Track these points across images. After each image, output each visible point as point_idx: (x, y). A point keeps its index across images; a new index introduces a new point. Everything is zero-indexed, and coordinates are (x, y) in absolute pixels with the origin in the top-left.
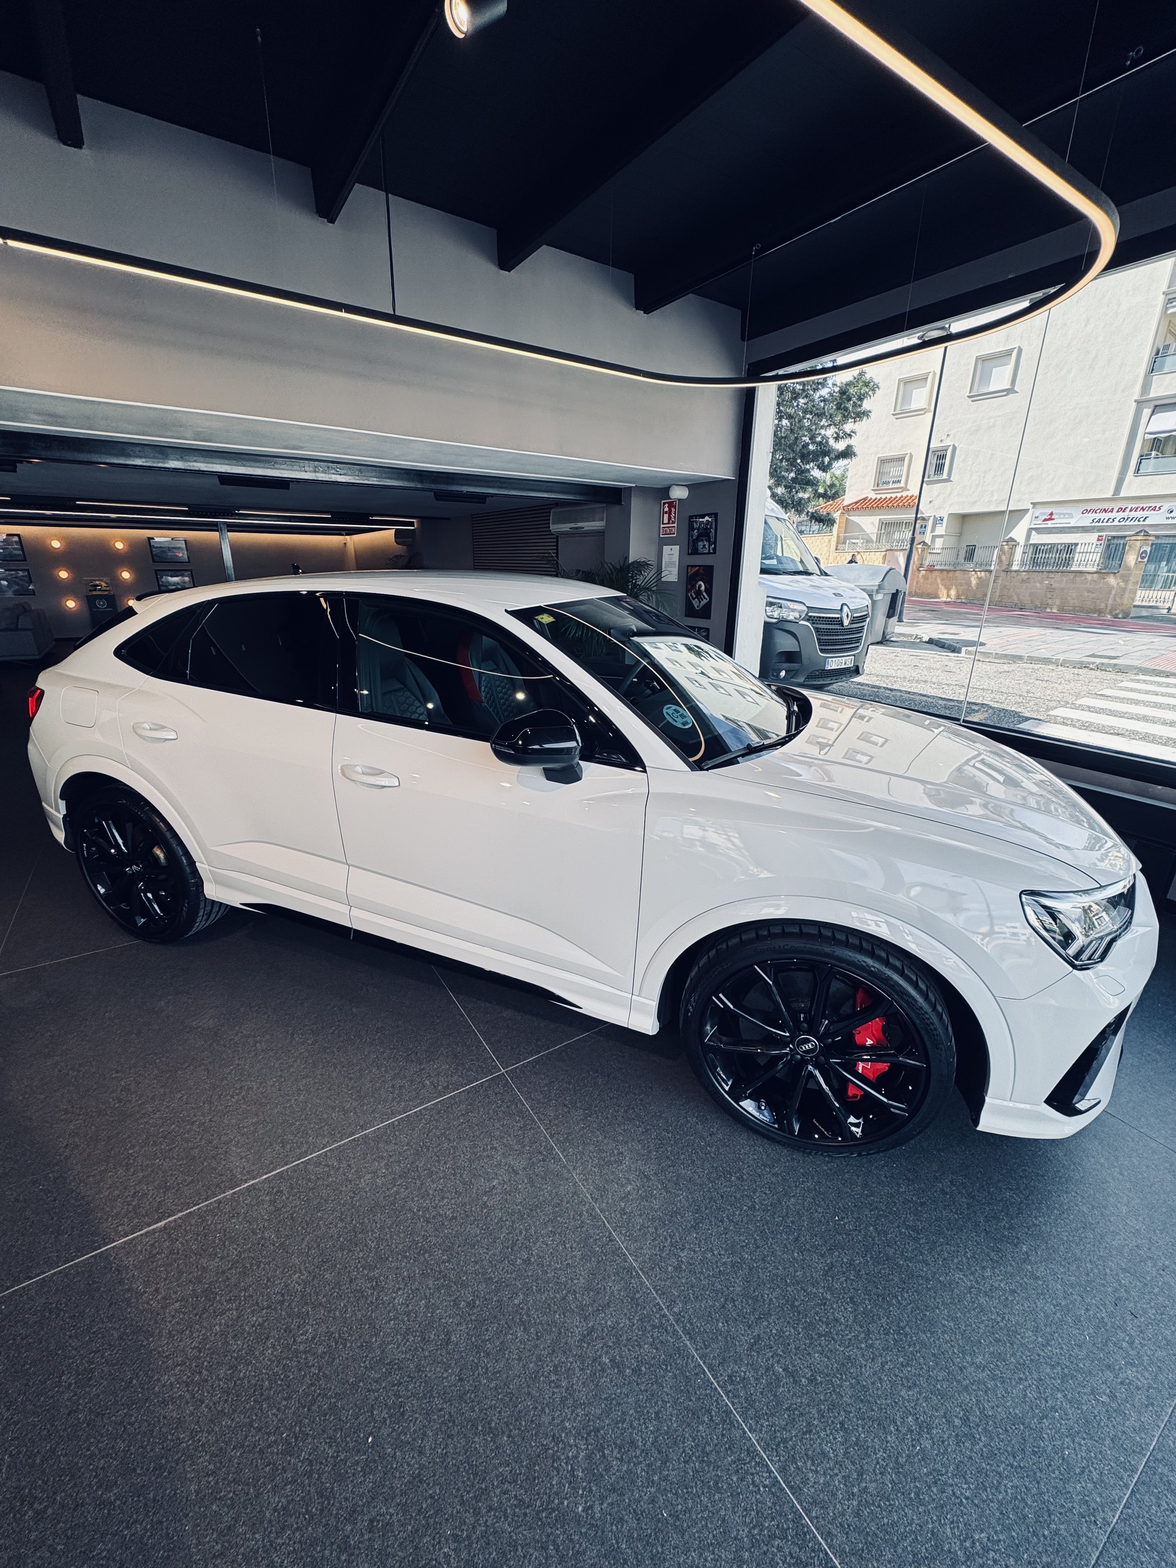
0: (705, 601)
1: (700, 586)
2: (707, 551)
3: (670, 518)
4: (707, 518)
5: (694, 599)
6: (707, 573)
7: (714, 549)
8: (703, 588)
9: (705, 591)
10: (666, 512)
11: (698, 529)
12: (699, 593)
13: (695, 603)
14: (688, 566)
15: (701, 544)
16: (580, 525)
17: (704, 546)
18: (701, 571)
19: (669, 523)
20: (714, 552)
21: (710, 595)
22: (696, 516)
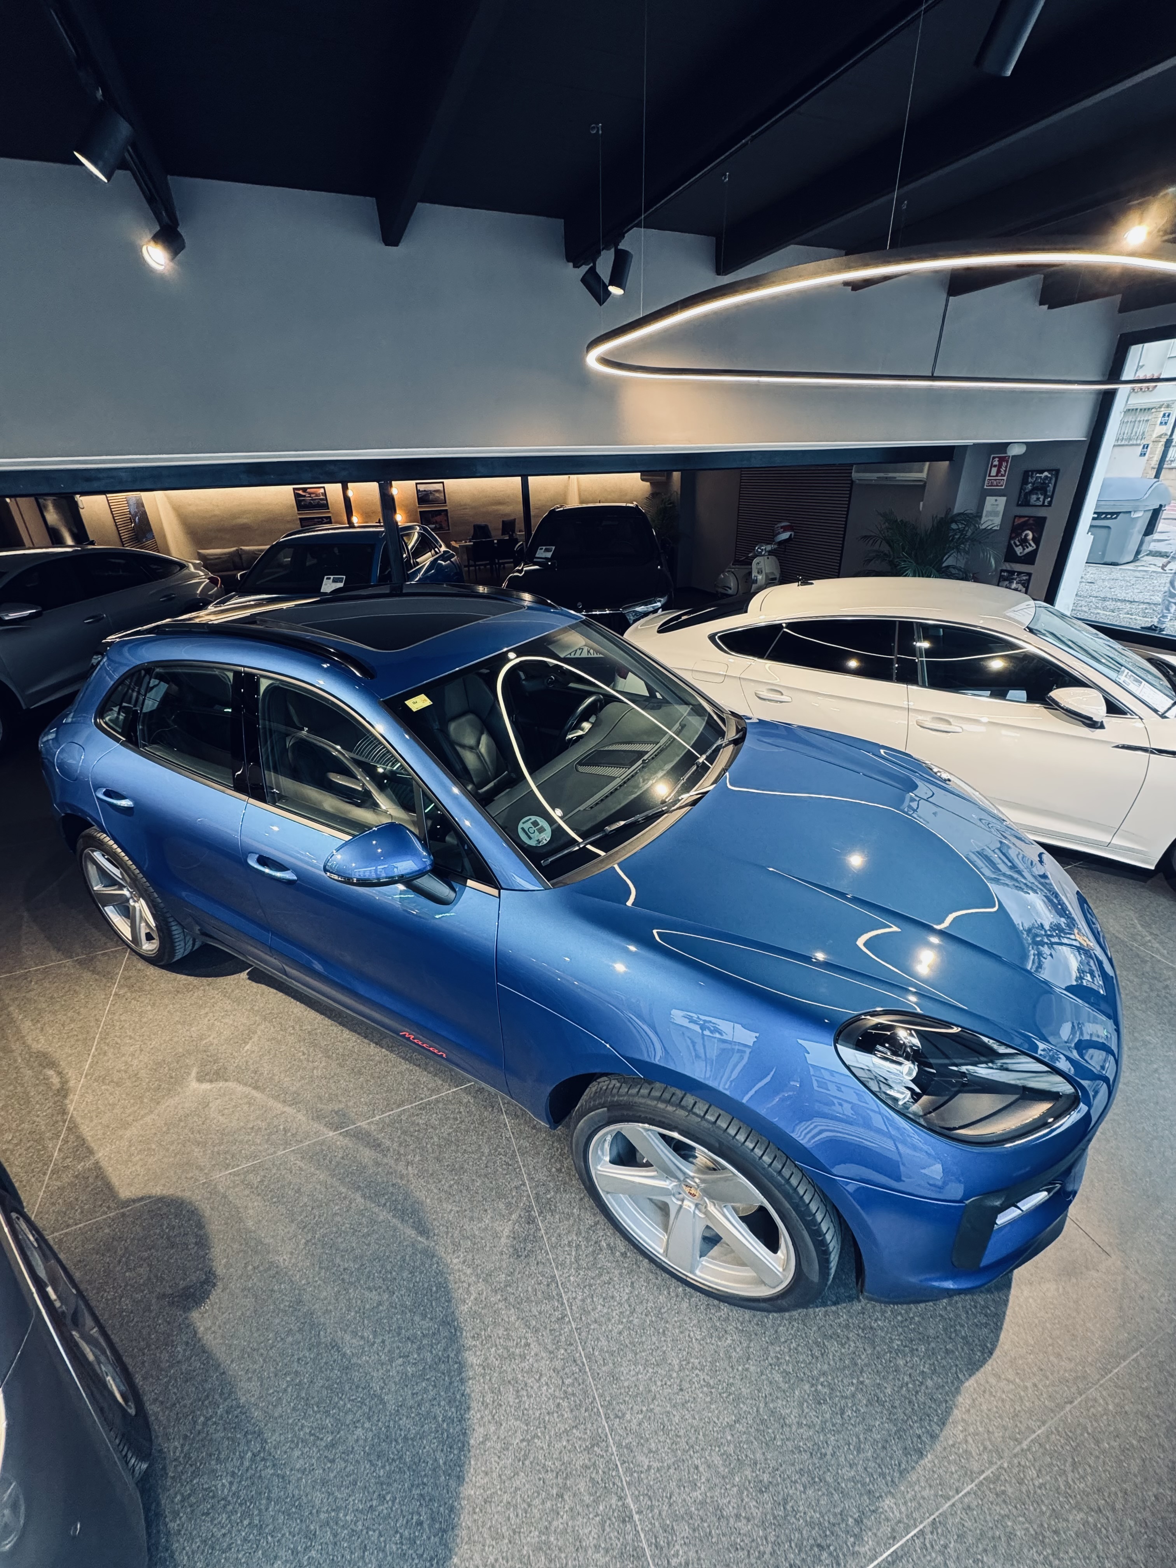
2: (1040, 503)
7: (1050, 502)
18: (1031, 521)
20: (1050, 505)
21: (1037, 544)
22: (1032, 471)
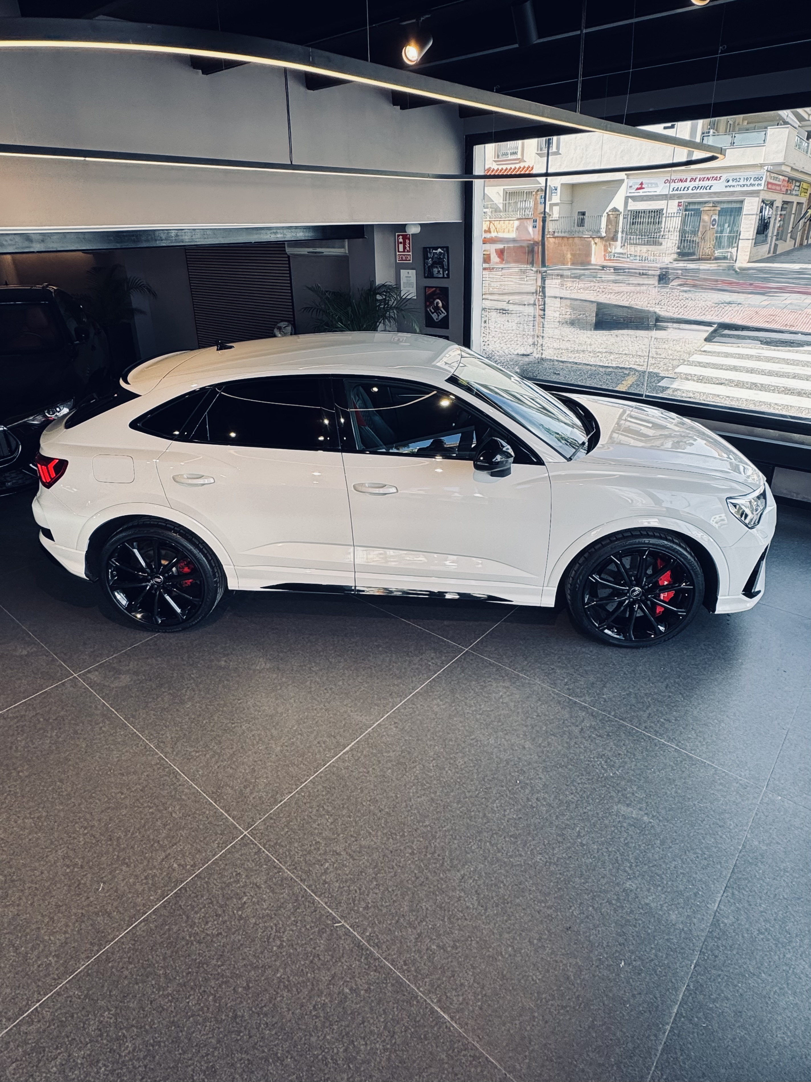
0: (443, 315)
1: (437, 303)
2: (441, 276)
3: (404, 248)
4: (439, 250)
5: (433, 313)
6: (443, 293)
7: (448, 274)
8: (440, 305)
9: (443, 306)
10: (401, 243)
11: (432, 259)
12: (437, 309)
13: (434, 316)
14: (426, 287)
15: (435, 270)
16: (318, 250)
17: (439, 271)
18: (438, 291)
19: (404, 251)
20: (448, 277)
21: (447, 310)
22: (430, 248)
